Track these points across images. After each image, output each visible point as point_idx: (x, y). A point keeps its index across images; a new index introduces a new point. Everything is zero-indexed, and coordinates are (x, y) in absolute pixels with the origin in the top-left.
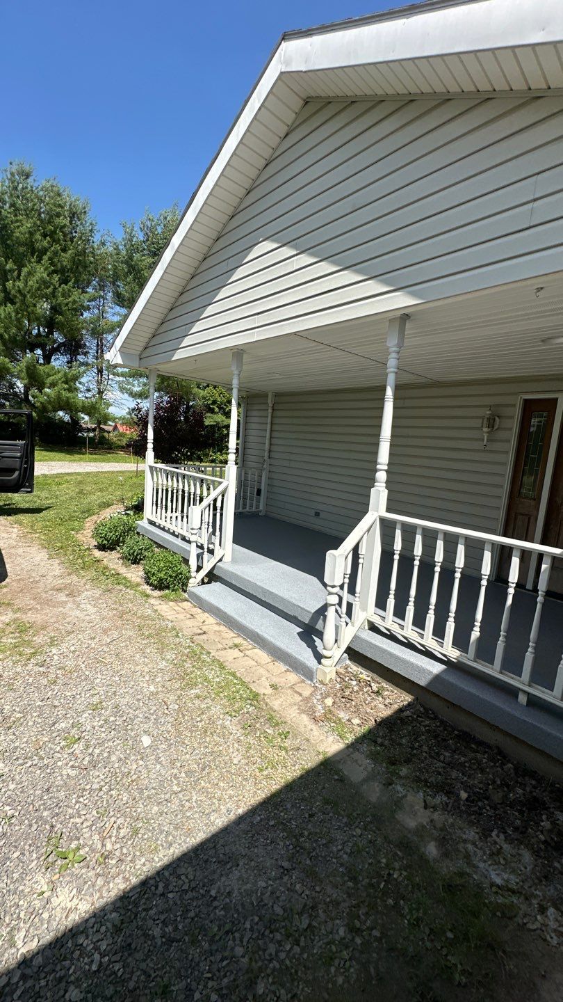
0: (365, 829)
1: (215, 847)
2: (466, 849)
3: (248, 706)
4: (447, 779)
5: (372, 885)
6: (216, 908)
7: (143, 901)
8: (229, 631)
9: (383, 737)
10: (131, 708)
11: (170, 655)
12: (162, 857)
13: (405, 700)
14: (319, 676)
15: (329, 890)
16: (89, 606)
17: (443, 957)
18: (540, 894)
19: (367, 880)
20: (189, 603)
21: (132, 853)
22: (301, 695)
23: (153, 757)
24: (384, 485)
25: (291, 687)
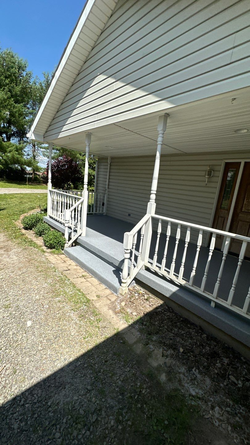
0: (132, 368)
1: (55, 378)
2: (180, 377)
3: (84, 306)
4: (174, 342)
5: (131, 397)
6: (50, 411)
7: (11, 409)
8: (81, 269)
9: (147, 321)
10: (24, 307)
11: (49, 281)
12: (26, 385)
13: (159, 303)
14: (120, 292)
15: (109, 400)
16: (14, 256)
17: (162, 434)
18: (212, 400)
19: (129, 395)
20: (64, 256)
21: (11, 383)
22: (110, 300)
23: (32, 332)
24: (154, 201)
25: (106, 297)
